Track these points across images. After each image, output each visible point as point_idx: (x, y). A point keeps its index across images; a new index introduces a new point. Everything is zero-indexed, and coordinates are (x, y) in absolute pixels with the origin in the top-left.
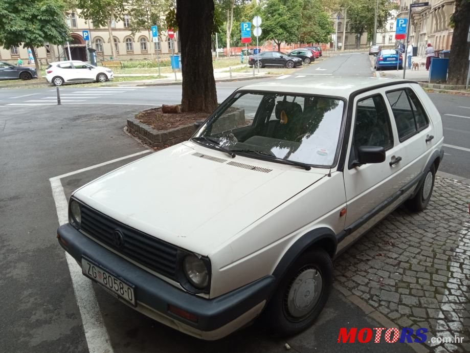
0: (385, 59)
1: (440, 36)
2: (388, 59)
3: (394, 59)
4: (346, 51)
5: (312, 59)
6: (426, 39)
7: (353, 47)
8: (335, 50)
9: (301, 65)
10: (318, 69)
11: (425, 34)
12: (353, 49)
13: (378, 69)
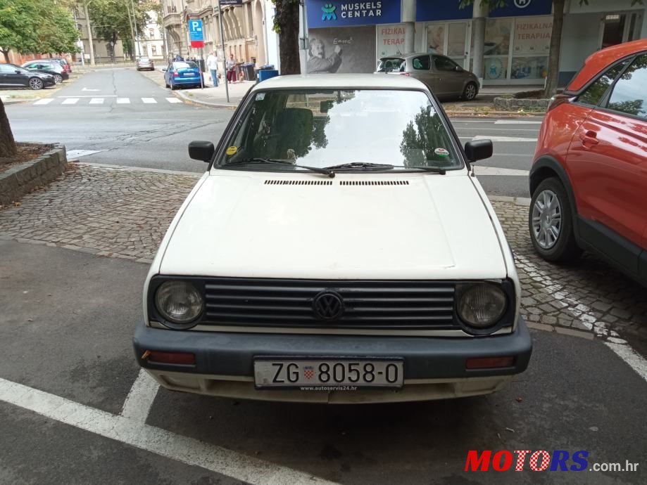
0: (181, 75)
1: (235, 46)
2: (185, 74)
3: (193, 74)
4: (98, 65)
5: (64, 76)
6: (215, 50)
7: (107, 60)
8: (81, 64)
9: (54, 84)
10: (85, 89)
11: (211, 43)
12: (107, 63)
13: (175, 88)
